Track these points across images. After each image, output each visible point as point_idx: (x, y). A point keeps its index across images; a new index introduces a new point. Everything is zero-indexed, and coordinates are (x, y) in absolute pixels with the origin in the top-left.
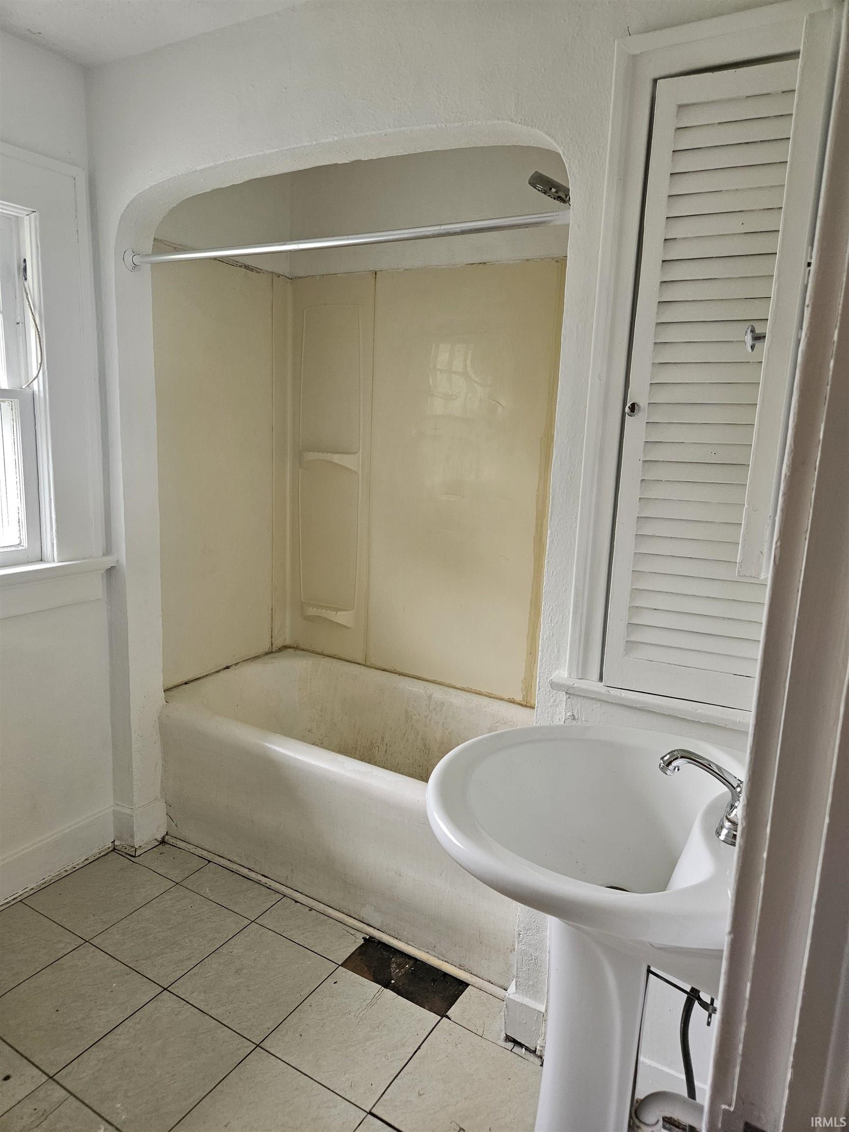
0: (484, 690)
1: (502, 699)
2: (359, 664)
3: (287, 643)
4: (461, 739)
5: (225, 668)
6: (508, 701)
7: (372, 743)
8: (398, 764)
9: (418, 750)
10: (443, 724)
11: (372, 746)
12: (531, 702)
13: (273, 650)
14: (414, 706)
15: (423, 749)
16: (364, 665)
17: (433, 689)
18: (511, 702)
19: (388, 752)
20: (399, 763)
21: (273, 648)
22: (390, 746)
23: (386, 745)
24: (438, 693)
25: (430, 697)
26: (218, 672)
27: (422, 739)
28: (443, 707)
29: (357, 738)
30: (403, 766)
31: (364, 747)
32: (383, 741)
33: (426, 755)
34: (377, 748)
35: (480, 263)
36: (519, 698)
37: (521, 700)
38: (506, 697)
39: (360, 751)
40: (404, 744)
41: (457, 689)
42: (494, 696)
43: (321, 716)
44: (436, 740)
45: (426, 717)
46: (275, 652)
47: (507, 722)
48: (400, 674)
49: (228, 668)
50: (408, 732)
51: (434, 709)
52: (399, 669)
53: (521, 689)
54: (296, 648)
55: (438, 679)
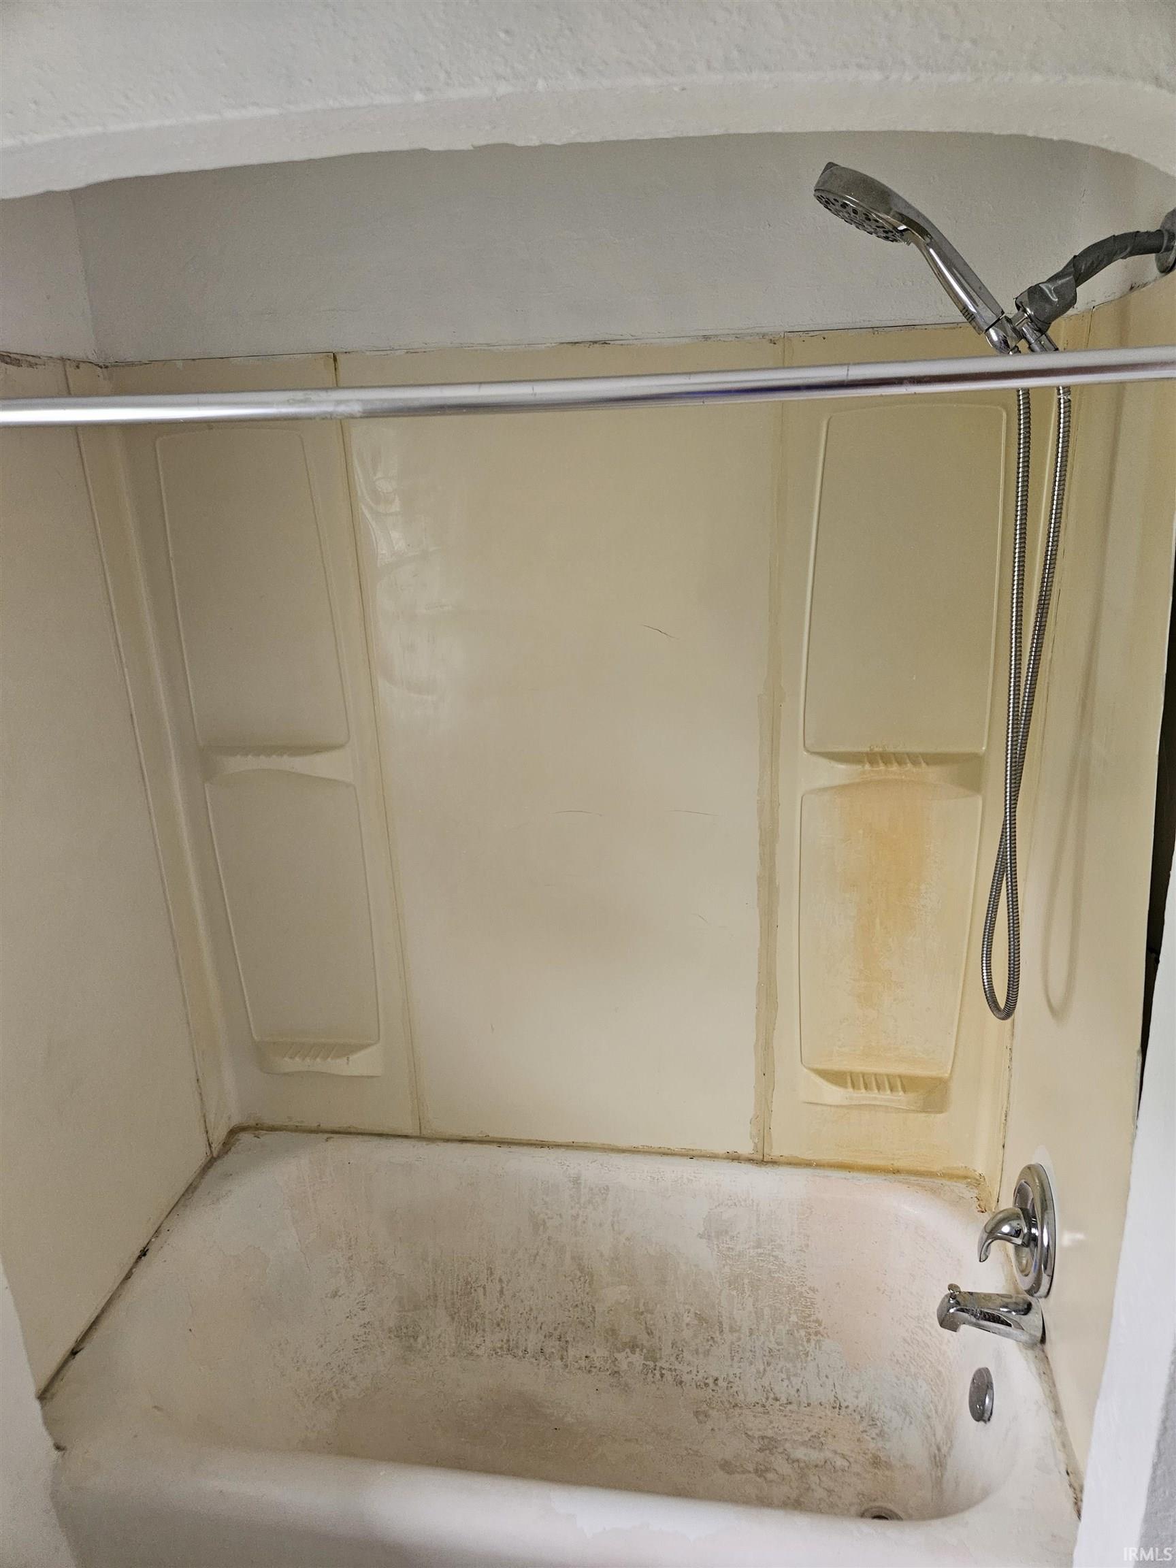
0: (675, 1146)
1: (713, 1157)
2: (406, 1137)
3: (236, 1121)
4: (654, 1245)
5: (140, 1257)
6: (727, 1158)
7: (467, 1283)
8: (531, 1310)
9: (568, 1279)
10: (612, 1225)
11: (469, 1287)
12: (772, 1154)
13: (215, 1154)
14: (546, 1203)
15: (579, 1274)
16: (420, 1138)
17: (579, 1165)
18: (733, 1160)
19: (506, 1292)
20: (534, 1308)
21: (213, 1149)
22: (509, 1281)
23: (501, 1280)
24: (588, 1168)
25: (576, 1181)
26: (128, 1276)
27: (573, 1258)
28: (607, 1194)
29: (433, 1278)
30: (542, 1312)
31: (453, 1293)
32: (492, 1274)
33: (587, 1285)
34: (480, 1291)
35: (595, 342)
36: (746, 1149)
37: (753, 1152)
38: (721, 1150)
39: (445, 1301)
40: (538, 1274)
41: (623, 1151)
42: (698, 1153)
43: (350, 1258)
44: (602, 1255)
45: (576, 1217)
46: (219, 1157)
47: (739, 1201)
48: (501, 1143)
49: (144, 1253)
50: (541, 1251)
51: (590, 1202)
52: (494, 1134)
53: (751, 1133)
54: (257, 1128)
55: (581, 1139)
